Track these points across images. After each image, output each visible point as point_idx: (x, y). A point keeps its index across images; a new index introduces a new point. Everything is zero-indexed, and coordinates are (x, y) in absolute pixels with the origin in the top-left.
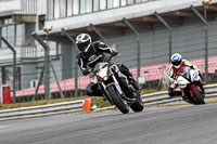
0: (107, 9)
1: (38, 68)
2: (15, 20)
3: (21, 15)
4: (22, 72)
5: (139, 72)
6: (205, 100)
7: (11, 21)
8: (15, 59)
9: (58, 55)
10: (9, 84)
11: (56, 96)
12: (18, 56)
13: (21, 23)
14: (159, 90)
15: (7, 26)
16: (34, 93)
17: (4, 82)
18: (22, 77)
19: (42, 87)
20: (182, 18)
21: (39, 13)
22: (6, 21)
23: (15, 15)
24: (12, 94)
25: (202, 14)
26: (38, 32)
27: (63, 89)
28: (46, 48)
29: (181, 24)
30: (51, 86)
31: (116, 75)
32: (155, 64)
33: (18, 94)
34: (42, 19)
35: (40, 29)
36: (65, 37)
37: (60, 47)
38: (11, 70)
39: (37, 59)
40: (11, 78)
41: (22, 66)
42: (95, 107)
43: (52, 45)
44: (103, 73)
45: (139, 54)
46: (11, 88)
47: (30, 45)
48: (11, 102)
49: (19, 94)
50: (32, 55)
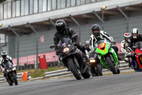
0: (38, 12)
6: (103, 73)
9: (6, 43)
20: (87, 19)
25: (101, 16)
29: (87, 23)
36: (11, 31)
37: (7, 38)
42: (30, 77)
43: (2, 36)
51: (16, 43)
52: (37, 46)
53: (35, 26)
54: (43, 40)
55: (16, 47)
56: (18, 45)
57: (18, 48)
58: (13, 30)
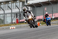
4: (21, 15)
9: (31, 10)
10: (18, 18)
12: (20, 11)
13: (21, 2)
17: (17, 18)
26: (26, 4)
33: (20, 21)
34: (27, 1)
35: (26, 3)
37: (31, 8)
38: (18, 14)
40: (19, 16)
41: (21, 13)
42: (41, 24)
43: (29, 8)
45: (53, 10)
48: (18, 23)
51: (35, 10)
52: (44, 12)
53: (43, 4)
54: (46, 9)
55: (35, 12)
56: (36, 11)
57: (36, 13)
58: (34, 5)
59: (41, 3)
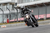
0: (31, 2)
1: (15, 15)
2: (10, 4)
3: (11, 3)
4: (11, 16)
5: (39, 16)
7: (9, 4)
8: (10, 13)
11: (19, 21)
12: (11, 12)
13: (11, 4)
14: (43, 20)
15: (8, 5)
16: (14, 21)
18: (11, 17)
19: (16, 19)
21: (16, 2)
22: (8, 4)
23: (10, 3)
24: (9, 21)
27: (21, 20)
28: (17, 10)
30: (18, 19)
31: (31, 17)
32: (42, 14)
34: (16, 4)
35: (16, 6)
37: (20, 10)
39: (15, 13)
40: (9, 17)
41: (11, 15)
44: (27, 17)
46: (9, 20)
47: (13, 10)
48: (9, 23)
49: (11, 21)
50: (14, 12)
59: (29, 6)
